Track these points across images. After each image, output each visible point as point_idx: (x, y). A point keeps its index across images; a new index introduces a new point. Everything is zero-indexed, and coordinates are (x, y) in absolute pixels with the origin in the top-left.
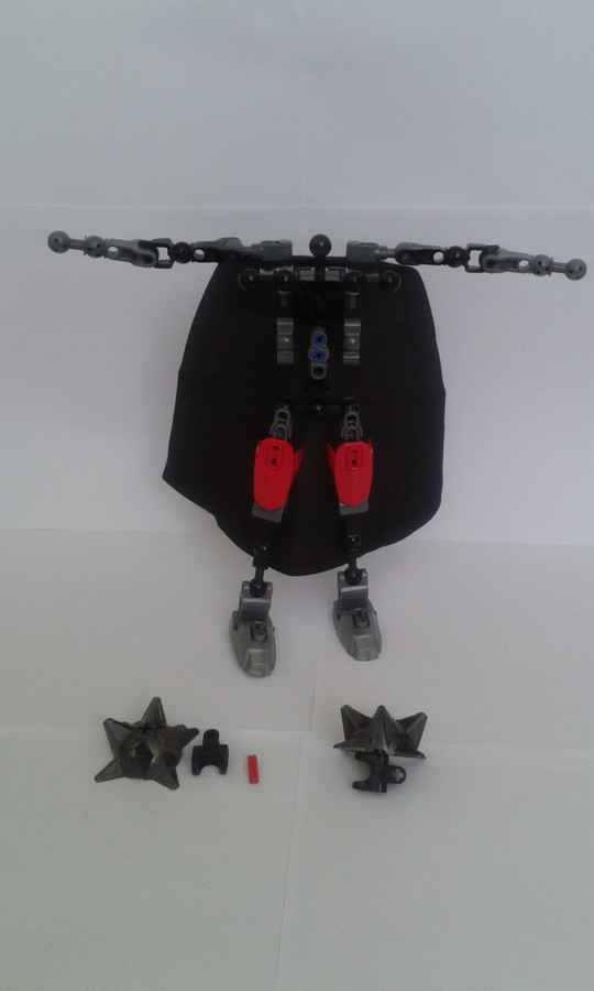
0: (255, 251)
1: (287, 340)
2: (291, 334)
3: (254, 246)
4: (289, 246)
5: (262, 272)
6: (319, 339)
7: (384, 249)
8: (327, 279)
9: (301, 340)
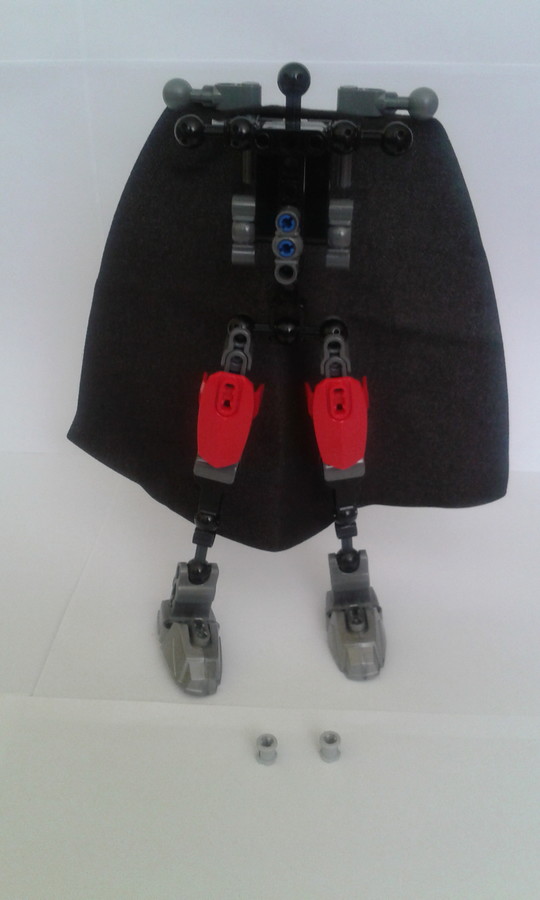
0: (208, 94)
1: (247, 229)
2: (252, 219)
3: (208, 89)
4: (256, 90)
5: (214, 122)
6: (288, 222)
7: (393, 96)
8: (302, 128)
9: (264, 228)
